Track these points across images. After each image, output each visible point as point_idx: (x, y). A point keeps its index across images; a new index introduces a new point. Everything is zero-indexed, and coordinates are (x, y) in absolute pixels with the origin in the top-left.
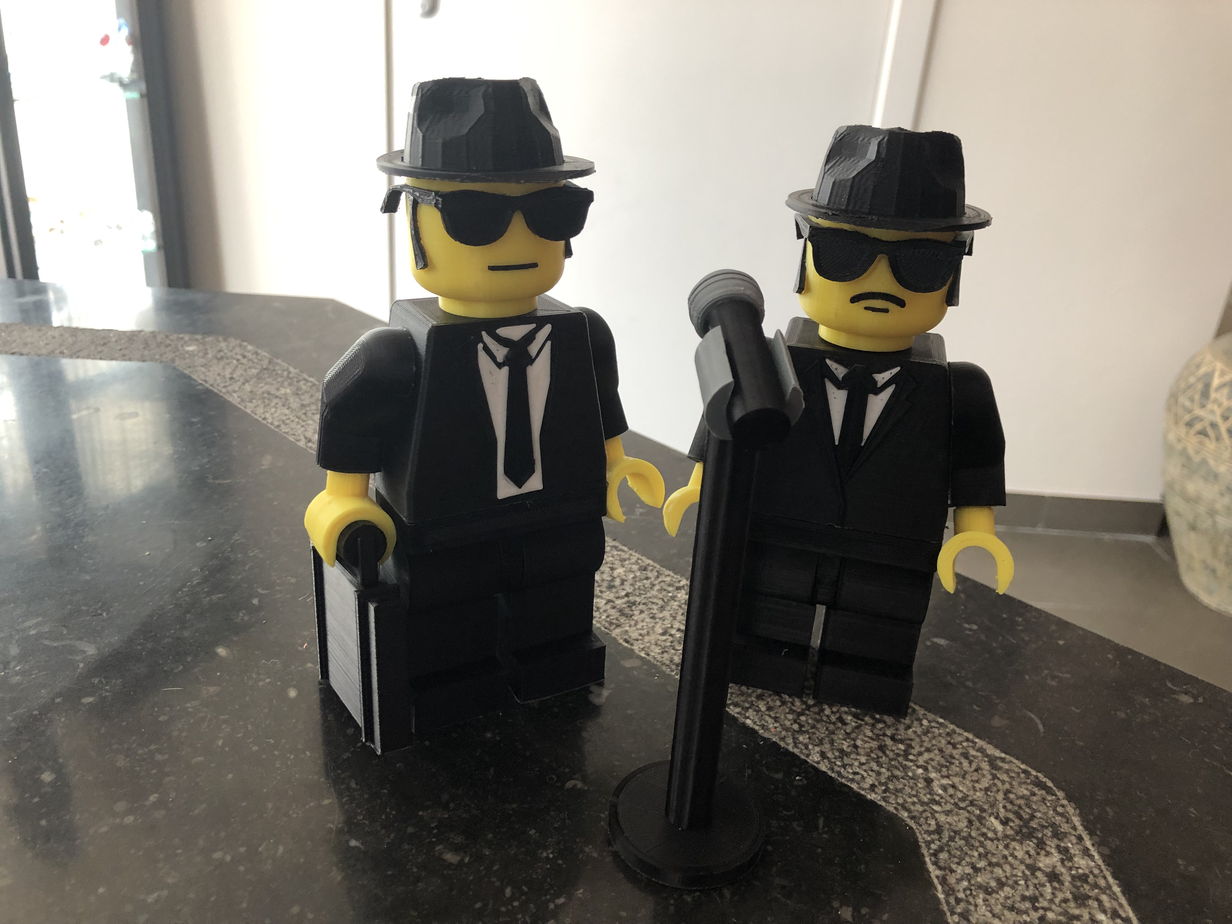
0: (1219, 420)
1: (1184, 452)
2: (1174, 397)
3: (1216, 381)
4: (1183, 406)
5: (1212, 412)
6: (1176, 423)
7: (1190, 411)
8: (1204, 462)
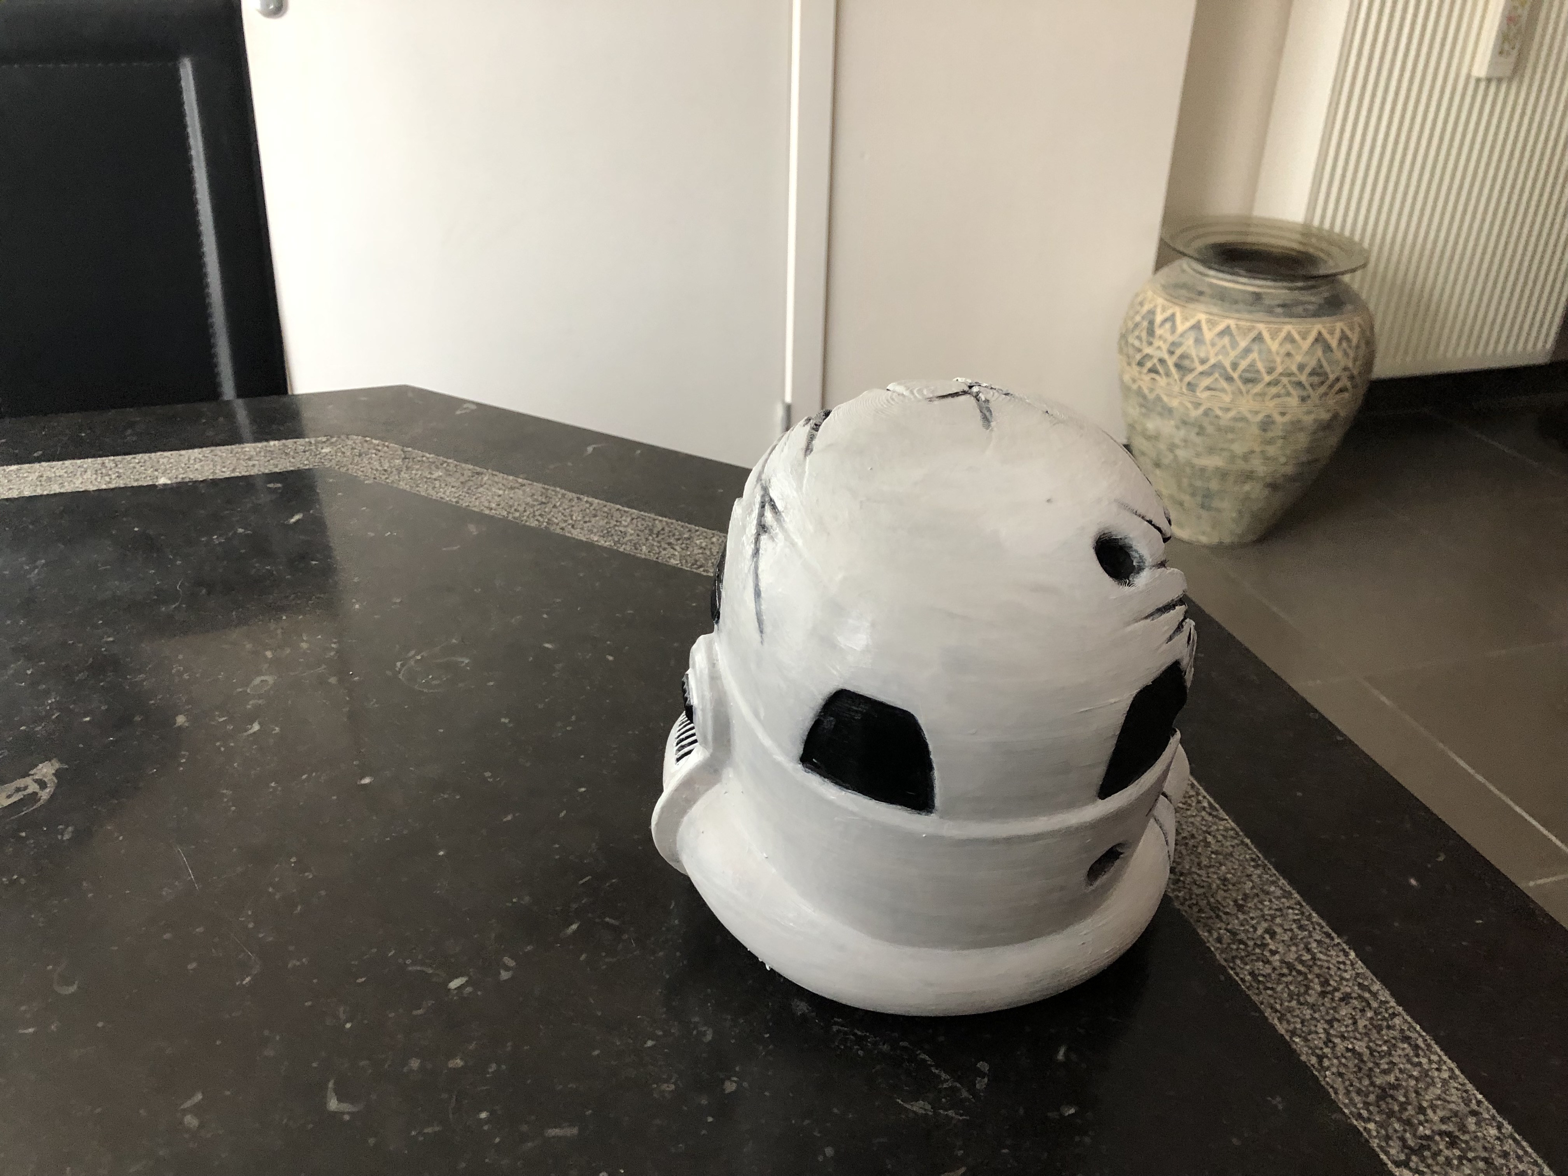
0: (1166, 356)
1: (1139, 392)
2: (1123, 337)
3: (1159, 318)
4: (1133, 345)
5: (1159, 348)
6: (1129, 364)
7: (1140, 350)
8: (1159, 399)
